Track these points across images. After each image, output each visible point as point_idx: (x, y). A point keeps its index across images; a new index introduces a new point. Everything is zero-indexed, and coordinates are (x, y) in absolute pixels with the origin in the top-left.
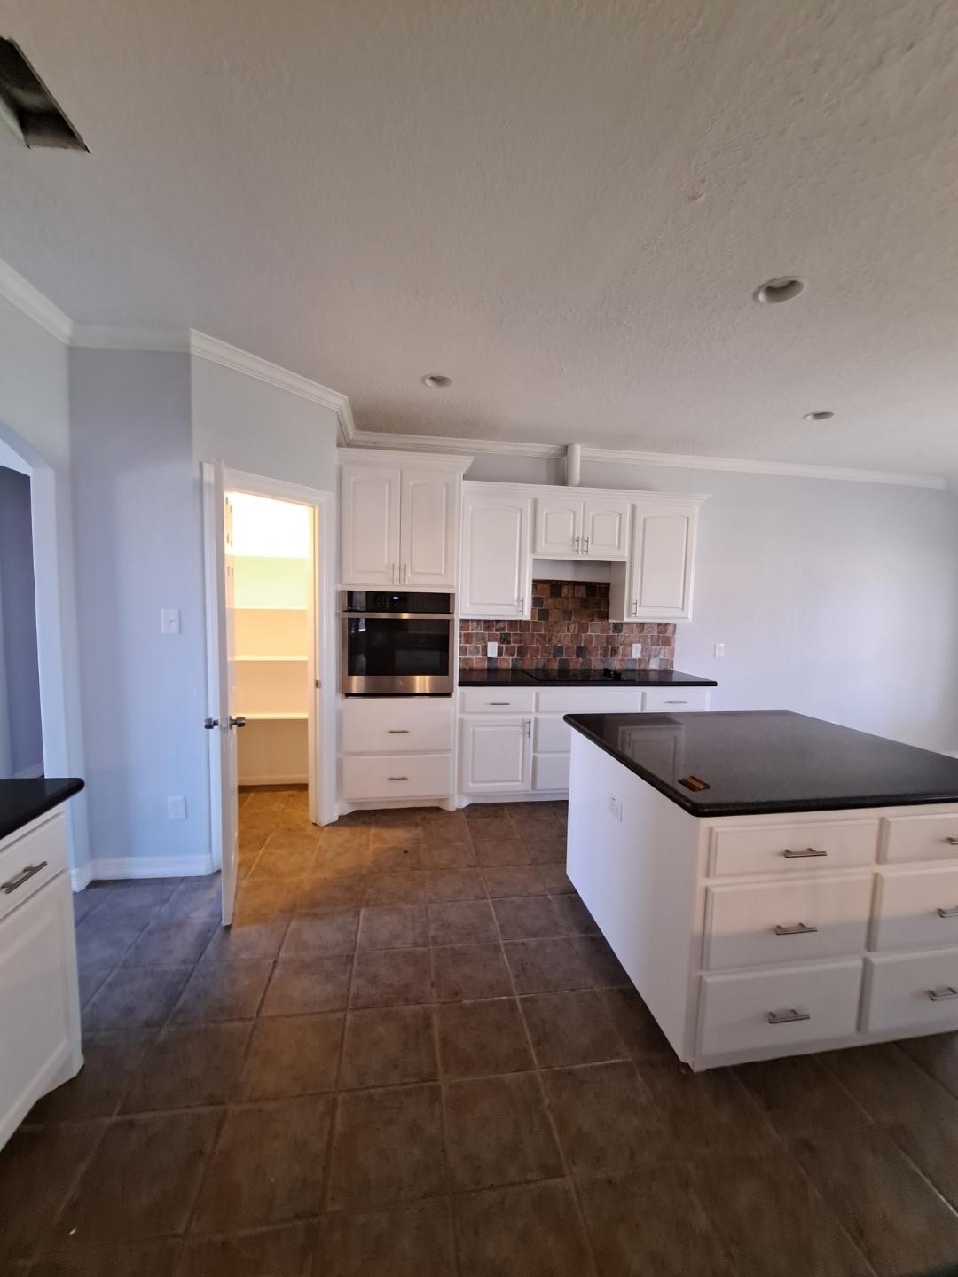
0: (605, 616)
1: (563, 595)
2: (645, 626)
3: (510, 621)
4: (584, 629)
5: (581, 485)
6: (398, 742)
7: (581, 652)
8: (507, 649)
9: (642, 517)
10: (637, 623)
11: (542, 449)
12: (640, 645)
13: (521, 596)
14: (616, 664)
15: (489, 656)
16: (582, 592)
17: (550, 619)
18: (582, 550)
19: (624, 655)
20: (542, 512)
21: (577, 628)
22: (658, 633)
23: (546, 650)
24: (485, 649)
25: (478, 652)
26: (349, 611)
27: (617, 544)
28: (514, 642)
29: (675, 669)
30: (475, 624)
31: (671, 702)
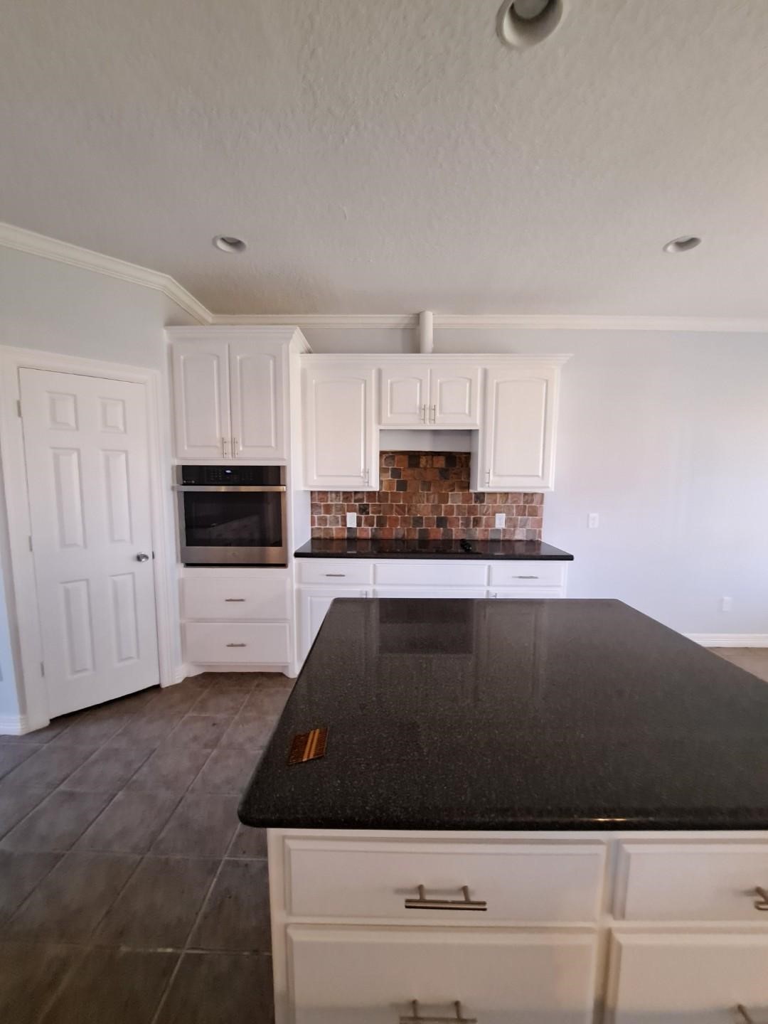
0: (466, 485)
1: (421, 466)
2: (510, 496)
3: (368, 492)
4: (444, 499)
5: (434, 351)
6: (235, 610)
7: (441, 522)
8: (366, 519)
9: (495, 381)
10: (501, 493)
11: (396, 320)
12: (504, 515)
13: (367, 467)
14: (478, 534)
15: (348, 526)
16: (441, 463)
17: (408, 491)
18: (430, 419)
19: (488, 525)
20: (387, 382)
21: (436, 498)
22: (524, 502)
23: (405, 521)
24: (344, 519)
25: (338, 522)
26: (184, 484)
27: (467, 411)
28: (373, 513)
29: (543, 540)
30: (334, 495)
31: (521, 577)
